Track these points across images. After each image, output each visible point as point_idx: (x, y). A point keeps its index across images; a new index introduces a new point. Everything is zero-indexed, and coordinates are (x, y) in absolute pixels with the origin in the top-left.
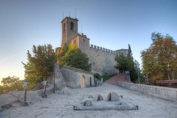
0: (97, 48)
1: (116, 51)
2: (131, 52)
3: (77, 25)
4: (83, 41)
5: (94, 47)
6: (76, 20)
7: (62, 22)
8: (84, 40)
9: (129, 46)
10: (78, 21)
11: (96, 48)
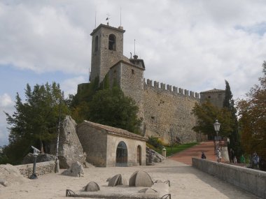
0: (160, 87)
1: (201, 93)
2: (231, 96)
3: (122, 40)
4: (130, 73)
5: (153, 85)
6: (121, 31)
7: (91, 34)
8: (133, 71)
9: (227, 83)
10: (124, 31)
11: (158, 86)
